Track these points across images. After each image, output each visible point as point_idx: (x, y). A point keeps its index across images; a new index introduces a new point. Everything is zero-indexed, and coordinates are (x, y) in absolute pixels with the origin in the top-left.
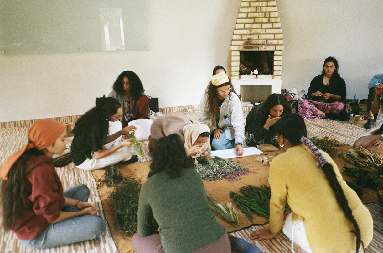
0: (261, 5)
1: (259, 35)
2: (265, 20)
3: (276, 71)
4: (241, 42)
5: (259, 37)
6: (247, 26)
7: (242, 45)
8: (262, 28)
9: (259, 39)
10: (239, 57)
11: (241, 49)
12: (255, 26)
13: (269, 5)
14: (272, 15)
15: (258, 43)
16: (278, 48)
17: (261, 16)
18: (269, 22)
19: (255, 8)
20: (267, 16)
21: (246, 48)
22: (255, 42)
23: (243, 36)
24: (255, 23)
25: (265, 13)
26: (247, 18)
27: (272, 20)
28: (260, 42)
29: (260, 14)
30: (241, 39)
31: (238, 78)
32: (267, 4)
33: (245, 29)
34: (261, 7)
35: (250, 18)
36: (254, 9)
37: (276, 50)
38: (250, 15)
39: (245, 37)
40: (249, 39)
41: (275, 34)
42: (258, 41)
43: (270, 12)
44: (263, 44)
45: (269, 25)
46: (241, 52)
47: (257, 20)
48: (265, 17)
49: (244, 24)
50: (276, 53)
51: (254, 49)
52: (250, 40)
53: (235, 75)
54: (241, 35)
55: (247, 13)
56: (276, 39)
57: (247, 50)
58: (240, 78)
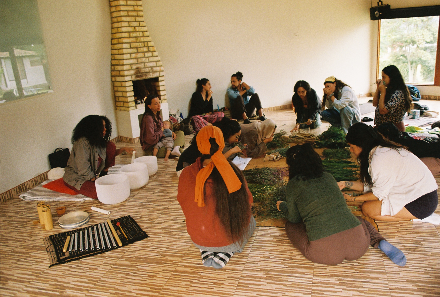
0: (138, 35)
1: (145, 64)
2: (145, 49)
3: (163, 95)
4: (132, 72)
5: (145, 66)
6: (133, 56)
7: (134, 74)
8: (144, 57)
9: (145, 68)
10: (132, 87)
11: (134, 78)
12: (140, 55)
13: (145, 35)
14: (150, 44)
15: (146, 71)
16: (162, 74)
17: (141, 46)
18: (149, 51)
19: (134, 38)
20: (146, 45)
21: (138, 78)
22: (143, 70)
23: (132, 66)
24: (138, 52)
25: (144, 42)
26: (131, 48)
27: (151, 49)
28: (147, 70)
29: (140, 44)
30: (132, 69)
31: (134, 108)
32: (143, 35)
33: (131, 59)
34: (139, 37)
35: (133, 48)
36: (134, 40)
37: (160, 76)
38: (133, 45)
39: (134, 67)
40: (137, 68)
41: (156, 61)
42: (145, 69)
43: (147, 42)
44: (150, 72)
45: (150, 54)
46: (134, 82)
47: (140, 50)
48: (144, 47)
49: (130, 54)
50: (160, 79)
51: (144, 78)
52: (139, 69)
53: (131, 105)
54: (131, 64)
55: (130, 43)
56: (158, 66)
57: (139, 79)
58: (136, 108)
